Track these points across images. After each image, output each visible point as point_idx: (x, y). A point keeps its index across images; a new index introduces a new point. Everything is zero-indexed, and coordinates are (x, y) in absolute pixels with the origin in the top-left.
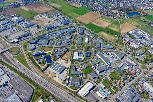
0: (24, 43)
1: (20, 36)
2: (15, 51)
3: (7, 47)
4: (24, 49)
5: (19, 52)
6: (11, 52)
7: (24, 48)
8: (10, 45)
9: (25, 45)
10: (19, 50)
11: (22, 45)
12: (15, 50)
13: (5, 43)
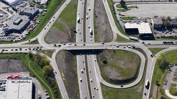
0: (169, 52)
1: (169, 19)
2: (119, 68)
3: (102, 39)
4: (155, 73)
5: (132, 76)
6: (105, 62)
7: (159, 71)
8: (115, 37)
9: (168, 59)
10: (135, 67)
11: (158, 55)
12: (121, 64)
13: (107, 22)
